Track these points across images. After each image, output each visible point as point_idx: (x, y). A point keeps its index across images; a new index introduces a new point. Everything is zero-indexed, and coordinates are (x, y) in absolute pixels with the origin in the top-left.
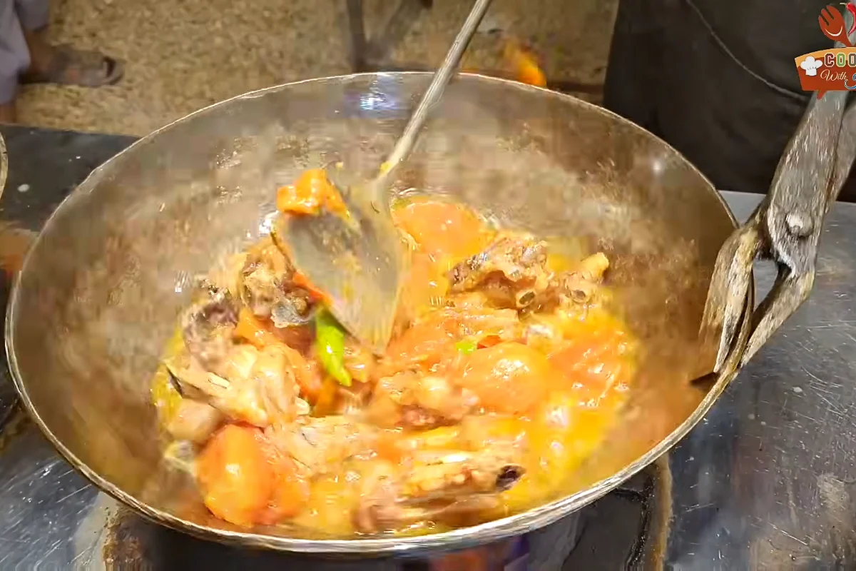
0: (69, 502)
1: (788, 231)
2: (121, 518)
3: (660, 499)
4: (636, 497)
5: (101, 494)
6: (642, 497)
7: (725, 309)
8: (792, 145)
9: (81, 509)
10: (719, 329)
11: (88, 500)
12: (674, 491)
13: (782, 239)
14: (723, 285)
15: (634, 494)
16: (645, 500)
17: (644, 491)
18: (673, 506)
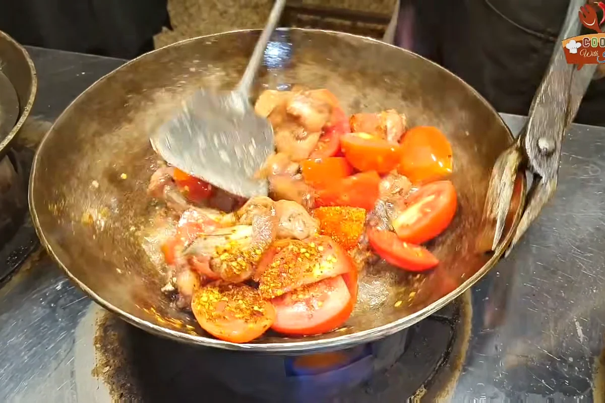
0: (72, 306)
1: (540, 151)
2: (106, 319)
3: (464, 323)
4: (447, 322)
5: (93, 303)
6: (451, 322)
7: (498, 207)
8: (540, 91)
9: (81, 311)
10: (495, 221)
11: (85, 306)
12: (473, 319)
13: (536, 157)
14: (497, 192)
15: (446, 319)
16: (453, 324)
17: (453, 318)
18: (472, 330)
